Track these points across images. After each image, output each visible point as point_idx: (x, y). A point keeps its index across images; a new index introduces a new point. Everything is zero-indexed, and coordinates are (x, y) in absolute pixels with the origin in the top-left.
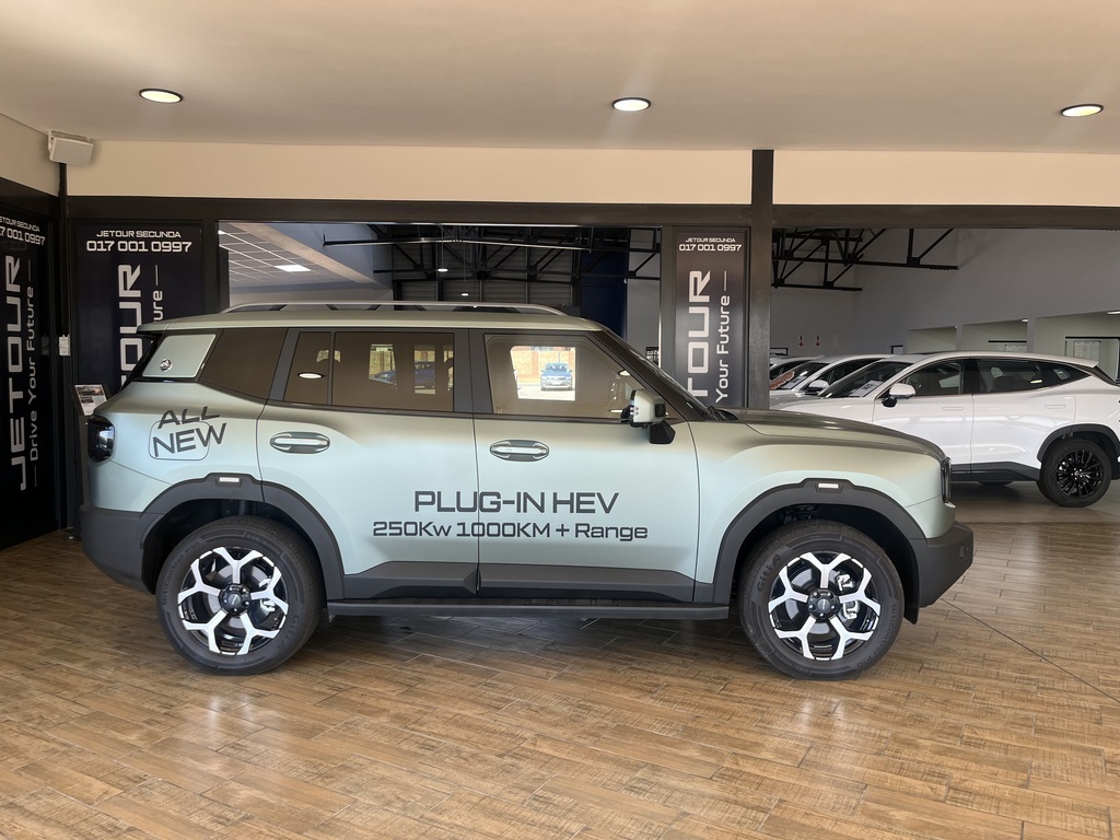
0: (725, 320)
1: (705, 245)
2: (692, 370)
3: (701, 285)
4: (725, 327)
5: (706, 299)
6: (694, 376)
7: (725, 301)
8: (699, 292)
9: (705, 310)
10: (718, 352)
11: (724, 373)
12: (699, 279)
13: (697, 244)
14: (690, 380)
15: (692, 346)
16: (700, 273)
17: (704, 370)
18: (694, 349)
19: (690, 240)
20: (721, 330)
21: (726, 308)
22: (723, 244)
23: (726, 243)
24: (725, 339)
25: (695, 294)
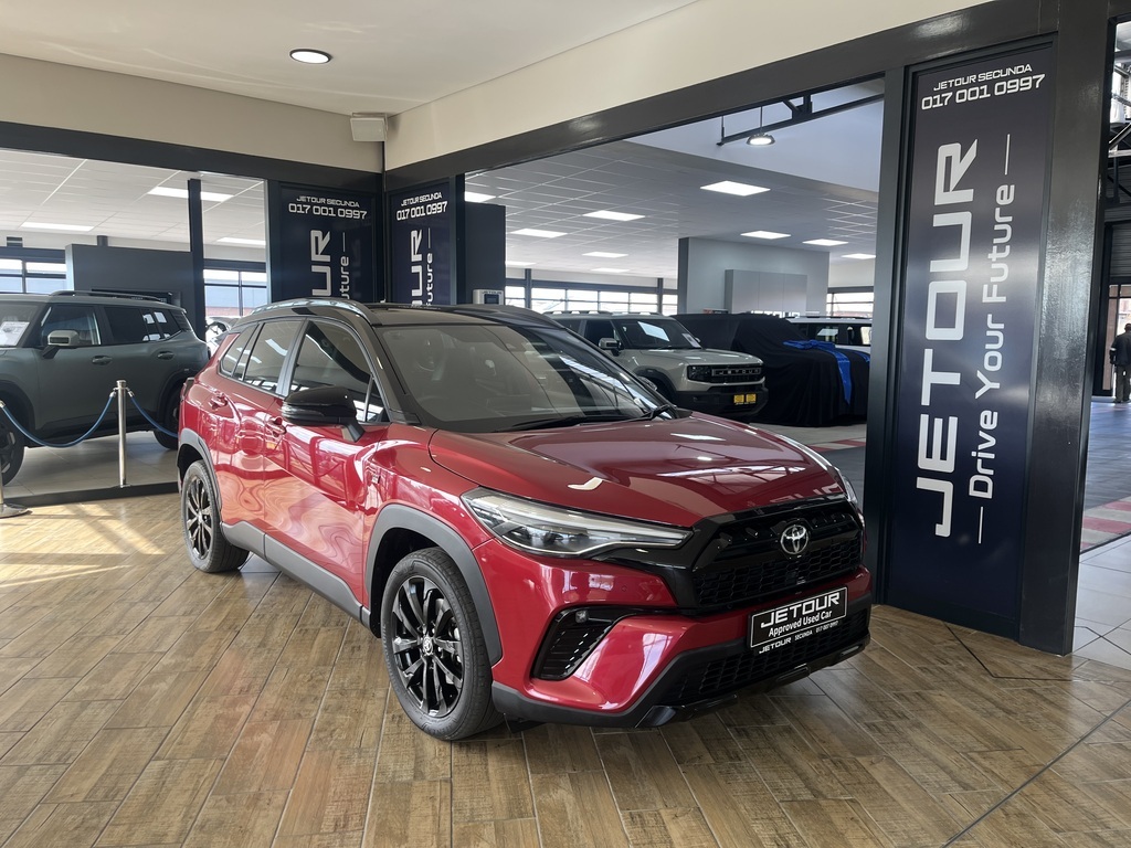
0: (1003, 233)
1: (969, 89)
2: (933, 333)
3: (959, 170)
4: (1001, 247)
5: (967, 195)
6: (934, 344)
7: (1005, 195)
8: (954, 182)
9: (964, 219)
10: (986, 299)
11: (995, 340)
12: (954, 159)
13: (954, 89)
14: (929, 353)
15: (935, 289)
16: (958, 146)
17: (955, 333)
18: (940, 297)
19: (942, 85)
20: (994, 255)
21: (1005, 211)
22: (1006, 79)
23: (1012, 76)
24: (1001, 272)
25: (947, 189)
